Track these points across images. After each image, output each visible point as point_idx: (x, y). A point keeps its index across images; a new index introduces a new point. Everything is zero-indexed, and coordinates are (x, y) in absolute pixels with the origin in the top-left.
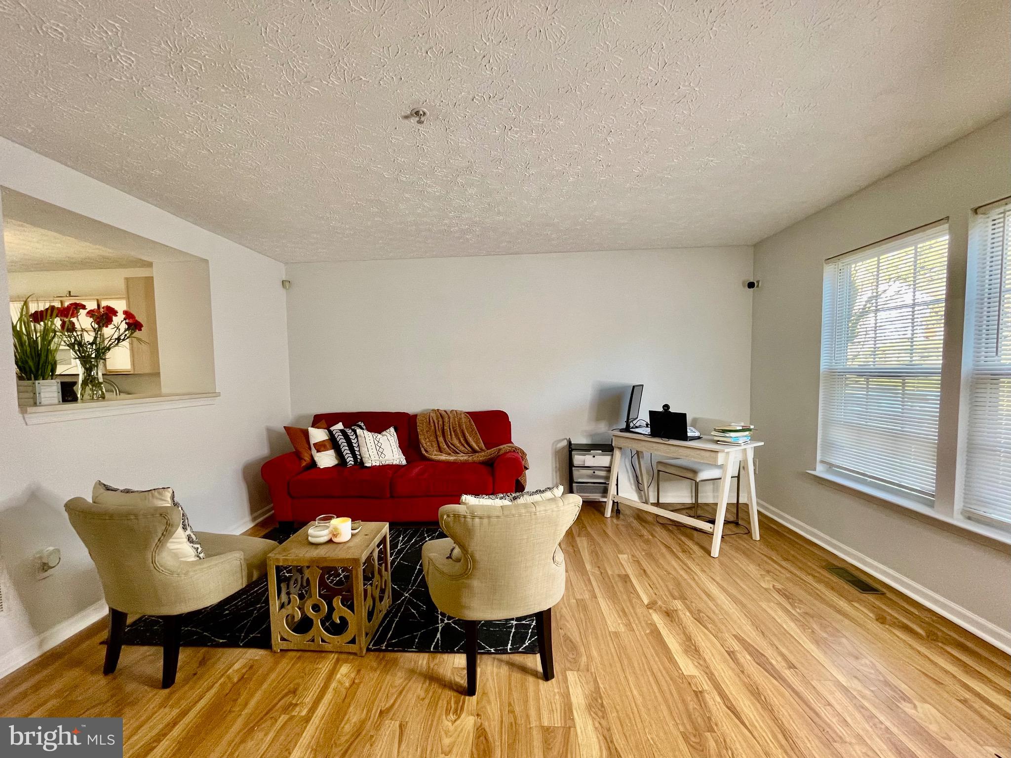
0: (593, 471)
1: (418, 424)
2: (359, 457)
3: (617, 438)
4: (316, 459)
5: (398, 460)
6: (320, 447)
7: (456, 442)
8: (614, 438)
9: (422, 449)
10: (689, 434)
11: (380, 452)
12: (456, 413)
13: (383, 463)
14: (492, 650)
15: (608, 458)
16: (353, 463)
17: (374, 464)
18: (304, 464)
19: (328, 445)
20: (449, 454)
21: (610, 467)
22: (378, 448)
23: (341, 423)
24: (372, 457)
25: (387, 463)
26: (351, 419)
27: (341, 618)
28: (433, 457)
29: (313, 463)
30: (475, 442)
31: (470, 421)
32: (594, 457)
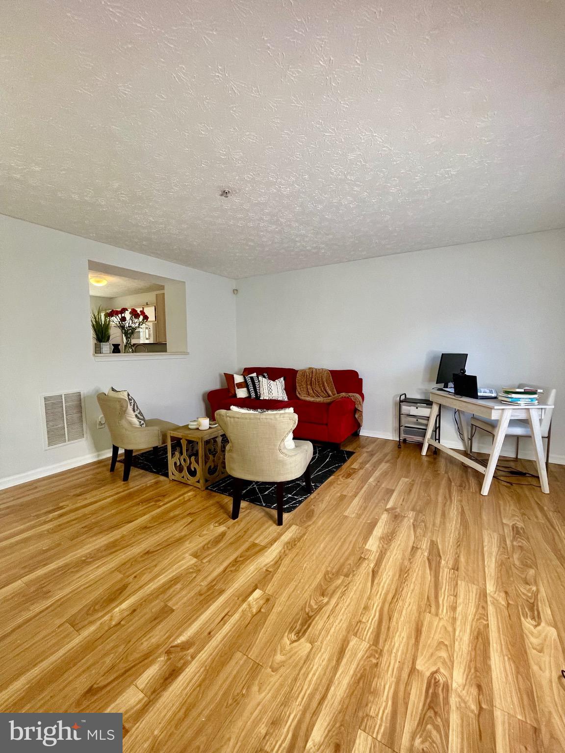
0: (416, 419)
1: (297, 376)
2: (259, 393)
3: (433, 395)
4: (237, 392)
5: (281, 398)
6: (240, 386)
7: (318, 388)
8: (431, 395)
9: (297, 392)
10: (479, 394)
11: (270, 392)
12: (322, 371)
13: (271, 398)
14: (264, 505)
15: (428, 410)
16: (254, 396)
17: (265, 398)
18: (230, 395)
19: (243, 385)
20: (314, 397)
21: (429, 417)
22: (269, 389)
23: (255, 373)
24: (265, 394)
25: (274, 398)
26: (260, 371)
27: (195, 468)
28: (302, 398)
29: (235, 395)
30: (330, 390)
31: (329, 376)
32: (417, 408)
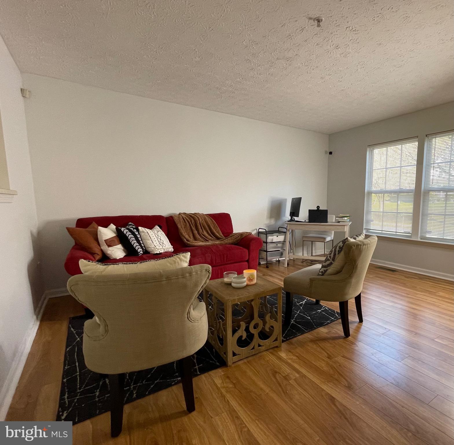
0: (276, 245)
1: (176, 222)
3: (290, 225)
4: (109, 252)
6: (110, 243)
7: (205, 233)
9: (185, 240)
10: (328, 219)
11: (161, 243)
12: (200, 215)
15: (283, 237)
16: (142, 252)
19: (116, 240)
20: (203, 242)
21: (284, 242)
22: (159, 240)
24: (157, 247)
27: (271, 327)
30: (217, 232)
31: (211, 219)
32: (277, 236)
